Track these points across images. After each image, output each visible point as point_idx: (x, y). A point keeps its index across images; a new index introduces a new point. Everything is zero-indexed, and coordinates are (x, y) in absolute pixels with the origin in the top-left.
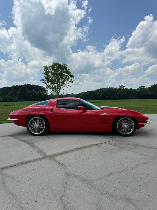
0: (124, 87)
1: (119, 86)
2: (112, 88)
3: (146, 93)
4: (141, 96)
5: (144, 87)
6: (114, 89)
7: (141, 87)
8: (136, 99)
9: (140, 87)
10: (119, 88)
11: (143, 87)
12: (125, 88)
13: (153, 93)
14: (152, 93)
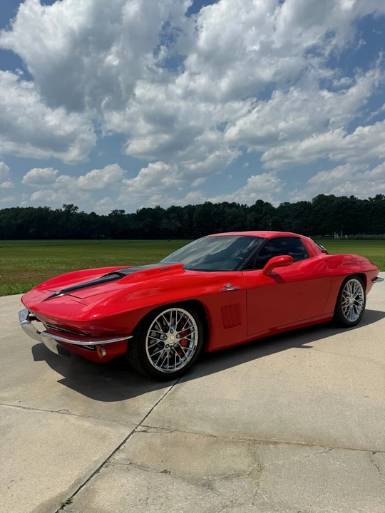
0: (76, 208)
1: (64, 205)
2: (46, 209)
3: (126, 226)
4: (117, 232)
5: (123, 211)
6: (52, 211)
7: (117, 211)
8: (106, 238)
9: (114, 212)
10: (63, 210)
11: (121, 211)
12: (78, 211)
14: (140, 226)
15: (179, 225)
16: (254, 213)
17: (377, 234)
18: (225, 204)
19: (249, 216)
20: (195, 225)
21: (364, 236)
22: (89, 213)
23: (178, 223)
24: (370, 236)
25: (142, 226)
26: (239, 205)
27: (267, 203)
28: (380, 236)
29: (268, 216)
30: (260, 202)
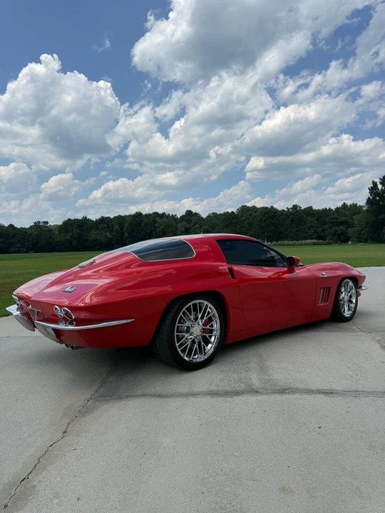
3: (50, 238)
4: (40, 245)
5: (47, 223)
7: (39, 222)
8: (27, 252)
9: (35, 223)
11: (44, 222)
13: (68, 237)
14: (66, 237)
15: (109, 235)
16: (184, 223)
17: (297, 240)
18: (156, 214)
19: (179, 225)
20: (126, 235)
21: (286, 242)
22: (6, 225)
23: (108, 233)
24: (291, 242)
25: (69, 238)
26: (169, 215)
27: (196, 214)
28: (300, 242)
29: (197, 226)
30: (189, 213)
